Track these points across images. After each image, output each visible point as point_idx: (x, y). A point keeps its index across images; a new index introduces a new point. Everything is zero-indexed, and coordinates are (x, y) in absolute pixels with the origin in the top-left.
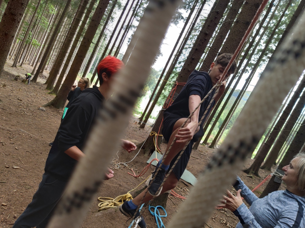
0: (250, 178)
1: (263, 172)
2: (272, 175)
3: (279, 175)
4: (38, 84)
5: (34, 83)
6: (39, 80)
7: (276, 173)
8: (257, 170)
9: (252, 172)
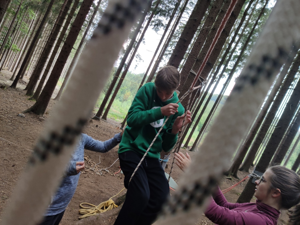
0: (229, 180)
1: (242, 174)
2: (250, 176)
3: (256, 176)
4: (17, 90)
5: (13, 89)
6: (19, 85)
7: (254, 175)
8: (236, 172)
9: (231, 174)
